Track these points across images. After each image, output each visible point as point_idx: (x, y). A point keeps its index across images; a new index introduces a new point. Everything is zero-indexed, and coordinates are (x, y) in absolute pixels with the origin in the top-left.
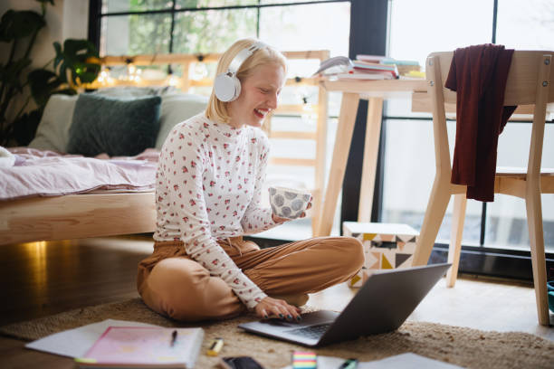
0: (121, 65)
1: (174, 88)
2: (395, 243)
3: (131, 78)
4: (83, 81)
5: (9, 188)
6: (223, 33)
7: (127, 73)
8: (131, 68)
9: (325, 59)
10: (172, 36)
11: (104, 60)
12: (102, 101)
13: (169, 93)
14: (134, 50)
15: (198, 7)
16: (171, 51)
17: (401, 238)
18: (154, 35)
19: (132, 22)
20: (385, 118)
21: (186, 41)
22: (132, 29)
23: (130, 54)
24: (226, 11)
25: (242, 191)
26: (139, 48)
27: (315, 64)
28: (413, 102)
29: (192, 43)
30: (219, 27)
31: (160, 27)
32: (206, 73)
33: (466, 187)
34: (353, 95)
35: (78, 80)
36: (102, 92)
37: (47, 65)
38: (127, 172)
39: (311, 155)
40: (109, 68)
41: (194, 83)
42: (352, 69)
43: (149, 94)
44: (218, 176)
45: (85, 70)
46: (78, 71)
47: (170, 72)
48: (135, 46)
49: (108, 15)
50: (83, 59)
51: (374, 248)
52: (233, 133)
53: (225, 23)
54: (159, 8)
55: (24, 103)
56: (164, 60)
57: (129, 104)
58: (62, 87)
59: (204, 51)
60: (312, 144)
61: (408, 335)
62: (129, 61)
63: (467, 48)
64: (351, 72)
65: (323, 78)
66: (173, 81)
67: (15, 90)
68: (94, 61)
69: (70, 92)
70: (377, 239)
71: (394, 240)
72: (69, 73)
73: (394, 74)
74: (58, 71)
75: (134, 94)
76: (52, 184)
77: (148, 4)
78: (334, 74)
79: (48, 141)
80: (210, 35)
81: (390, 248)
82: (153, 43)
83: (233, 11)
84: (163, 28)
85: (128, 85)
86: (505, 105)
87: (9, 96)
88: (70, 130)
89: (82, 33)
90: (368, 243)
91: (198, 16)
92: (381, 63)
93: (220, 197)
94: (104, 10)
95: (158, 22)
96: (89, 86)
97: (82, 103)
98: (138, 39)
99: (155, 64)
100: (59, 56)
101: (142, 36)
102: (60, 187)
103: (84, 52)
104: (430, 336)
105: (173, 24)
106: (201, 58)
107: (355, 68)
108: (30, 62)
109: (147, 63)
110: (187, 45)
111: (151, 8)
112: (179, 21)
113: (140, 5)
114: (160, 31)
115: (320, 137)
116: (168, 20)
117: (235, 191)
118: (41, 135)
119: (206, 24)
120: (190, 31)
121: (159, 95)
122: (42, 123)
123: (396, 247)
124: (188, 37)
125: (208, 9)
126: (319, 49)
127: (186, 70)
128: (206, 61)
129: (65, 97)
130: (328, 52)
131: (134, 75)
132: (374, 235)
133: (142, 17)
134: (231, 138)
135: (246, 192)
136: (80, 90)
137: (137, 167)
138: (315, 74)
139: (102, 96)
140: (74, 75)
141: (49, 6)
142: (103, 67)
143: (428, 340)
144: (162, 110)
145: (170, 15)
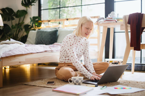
0: (47, 22)
1: (61, 27)
2: (118, 63)
3: (50, 25)
4: (38, 27)
5: (25, 51)
6: (73, 13)
7: (49, 24)
8: (50, 23)
9: (99, 18)
10: (60, 14)
11: (42, 21)
12: (43, 31)
13: (60, 29)
14: (50, 18)
15: (66, 6)
16: (60, 18)
18: (55, 14)
19: (49, 11)
20: (114, 32)
21: (63, 15)
22: (49, 13)
23: (49, 19)
24: (73, 7)
26: (51, 18)
27: (96, 20)
28: (121, 28)
29: (65, 16)
30: (72, 11)
31: (56, 12)
32: (69, 23)
33: (133, 47)
34: (106, 27)
35: (36, 27)
36: (43, 29)
37: (28, 23)
38: (51, 48)
39: (97, 43)
40: (44, 23)
41: (66, 26)
42: (105, 20)
43: (55, 29)
45: (38, 24)
46: (36, 24)
47: (60, 23)
48: (50, 17)
49: (43, 10)
50: (37, 21)
51: (113, 64)
53: (73, 10)
54: (56, 7)
55: (23, 33)
56: (58, 20)
57: (50, 32)
58: (32, 29)
59: (68, 18)
60: (97, 40)
61: (119, 82)
62: (49, 21)
63: (132, 14)
64: (105, 21)
65: (98, 23)
66: (61, 26)
67: (20, 30)
68: (40, 21)
69: (34, 30)
70: (113, 62)
71: (117, 62)
72: (34, 25)
73: (116, 21)
74: (31, 25)
75: (51, 29)
76: (34, 50)
77: (53, 6)
78: (101, 22)
79: (30, 42)
80: (69, 13)
81: (117, 64)
82: (55, 16)
83: (75, 7)
84: (57, 12)
85: (49, 27)
86: (142, 27)
87: (19, 32)
88: (35, 39)
89: (36, 15)
90: (111, 63)
91: (66, 9)
92: (113, 19)
94: (42, 8)
95: (56, 11)
96: (39, 28)
97: (38, 32)
98: (51, 15)
99: (56, 22)
100: (31, 21)
101: (52, 15)
103: (37, 19)
104: (125, 82)
105: (60, 11)
106: (67, 20)
107: (106, 20)
108: (24, 23)
109: (54, 22)
110: (64, 16)
111: (54, 7)
112: (61, 10)
113: (51, 7)
114: (56, 13)
115: (98, 38)
116: (58, 10)
118: (28, 41)
119: (68, 11)
120: (64, 13)
121: (57, 29)
122: (28, 38)
123: (118, 64)
124: (64, 14)
125: (69, 7)
126: (97, 16)
127: (64, 23)
128: (69, 20)
129: (33, 31)
130: (100, 16)
131: (51, 24)
132: (112, 61)
133: (52, 10)
136: (37, 29)
137: (53, 47)
138: (96, 22)
139: (43, 30)
140: (35, 26)
141: (28, 8)
142: (42, 23)
143: (124, 83)
144: (58, 33)
145: (59, 9)
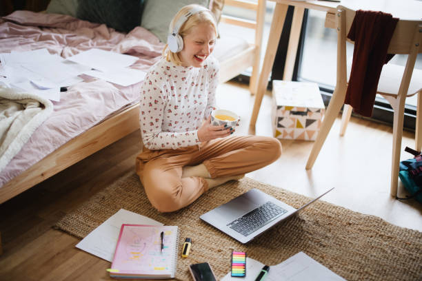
17: (311, 109)
25: (198, 104)
44: (179, 101)
51: (292, 115)
52: (187, 70)
70: (295, 110)
71: (305, 111)
76: (79, 126)
81: (303, 116)
90: (288, 112)
93: (183, 114)
102: (85, 125)
117: (193, 106)
123: (306, 115)
132: (292, 107)
134: (186, 73)
135: (200, 104)
